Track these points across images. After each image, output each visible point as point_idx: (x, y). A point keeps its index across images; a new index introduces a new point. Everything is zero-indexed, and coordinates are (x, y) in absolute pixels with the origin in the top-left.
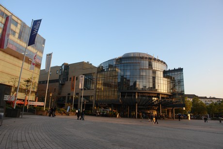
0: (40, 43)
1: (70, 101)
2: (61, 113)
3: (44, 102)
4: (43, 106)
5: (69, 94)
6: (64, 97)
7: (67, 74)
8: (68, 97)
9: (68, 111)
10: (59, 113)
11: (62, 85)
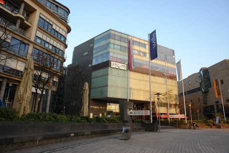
0: (170, 55)
1: (220, 110)
2: (209, 125)
3: (184, 114)
4: (185, 119)
5: (217, 102)
6: (212, 107)
7: (209, 79)
8: (217, 106)
9: (217, 122)
10: (206, 125)
11: (206, 92)
